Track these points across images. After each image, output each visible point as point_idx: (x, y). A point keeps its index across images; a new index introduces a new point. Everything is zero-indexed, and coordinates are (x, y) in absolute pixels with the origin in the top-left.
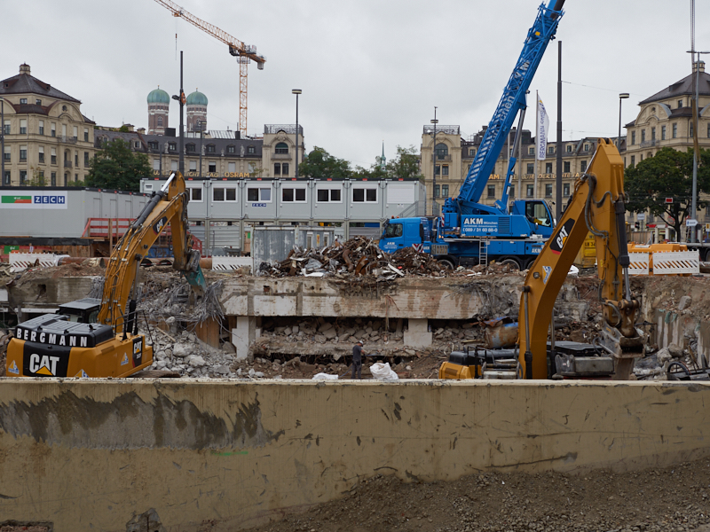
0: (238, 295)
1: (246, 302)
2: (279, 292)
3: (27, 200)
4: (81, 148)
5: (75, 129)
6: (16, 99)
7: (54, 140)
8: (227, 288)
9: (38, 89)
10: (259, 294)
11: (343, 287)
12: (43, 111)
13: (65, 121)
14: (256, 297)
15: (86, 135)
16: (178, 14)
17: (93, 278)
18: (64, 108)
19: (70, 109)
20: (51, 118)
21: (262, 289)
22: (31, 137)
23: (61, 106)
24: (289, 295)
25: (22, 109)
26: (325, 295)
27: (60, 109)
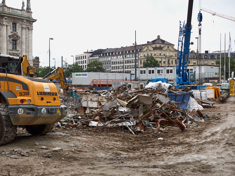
0: (85, 101)
1: (87, 103)
2: (94, 100)
3: (80, 75)
4: (174, 58)
5: (172, 53)
6: (154, 46)
7: (165, 57)
8: (83, 99)
9: (161, 42)
11: (108, 99)
12: (161, 48)
13: (168, 51)
14: (89, 102)
15: (176, 54)
16: (214, 15)
18: (168, 47)
19: (170, 48)
20: (164, 50)
21: (90, 100)
22: (157, 56)
23: (167, 47)
24: (96, 101)
25: (155, 49)
26: (104, 102)
27: (166, 48)
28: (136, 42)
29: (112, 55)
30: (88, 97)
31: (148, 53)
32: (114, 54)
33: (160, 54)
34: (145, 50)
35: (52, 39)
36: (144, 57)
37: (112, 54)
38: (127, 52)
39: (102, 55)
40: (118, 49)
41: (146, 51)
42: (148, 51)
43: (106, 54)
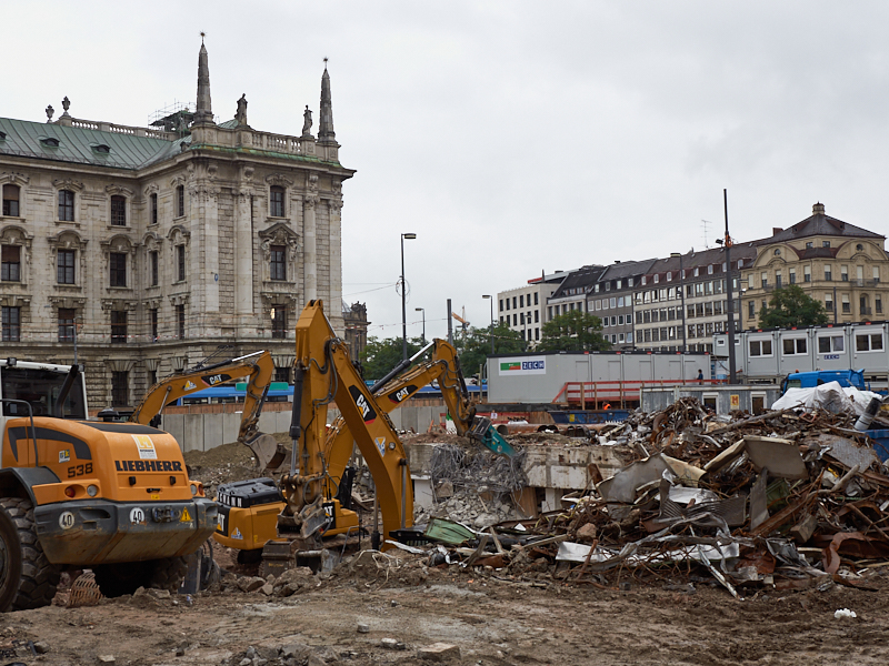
0: (538, 464)
1: (545, 472)
2: (572, 462)
3: (517, 366)
4: (886, 291)
5: (876, 270)
6: (801, 245)
7: (846, 285)
8: (530, 456)
9: (828, 229)
10: (554, 464)
11: (627, 457)
12: (829, 254)
13: (861, 261)
14: (553, 467)
17: (433, 445)
18: (859, 247)
19: (867, 248)
20: (842, 260)
21: (557, 459)
22: (814, 285)
23: (854, 246)
24: (581, 466)
25: (806, 255)
26: (611, 466)
27: (853, 249)
28: (727, 233)
29: (638, 288)
30: (549, 450)
31: (778, 273)
32: (644, 284)
33: (828, 275)
34: (764, 262)
35: (411, 236)
36: (762, 291)
37: (635, 283)
38: (697, 274)
39: (597, 287)
40: (661, 263)
41: (770, 265)
42: (777, 266)
43: (614, 283)
